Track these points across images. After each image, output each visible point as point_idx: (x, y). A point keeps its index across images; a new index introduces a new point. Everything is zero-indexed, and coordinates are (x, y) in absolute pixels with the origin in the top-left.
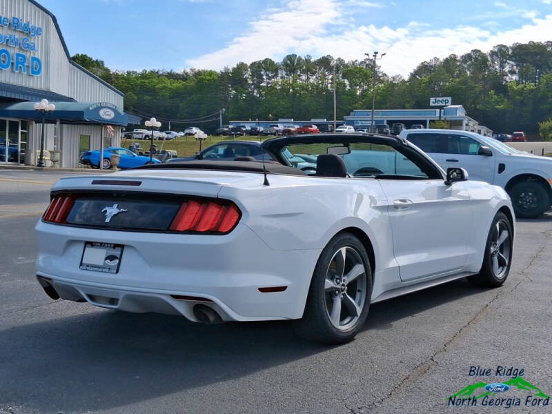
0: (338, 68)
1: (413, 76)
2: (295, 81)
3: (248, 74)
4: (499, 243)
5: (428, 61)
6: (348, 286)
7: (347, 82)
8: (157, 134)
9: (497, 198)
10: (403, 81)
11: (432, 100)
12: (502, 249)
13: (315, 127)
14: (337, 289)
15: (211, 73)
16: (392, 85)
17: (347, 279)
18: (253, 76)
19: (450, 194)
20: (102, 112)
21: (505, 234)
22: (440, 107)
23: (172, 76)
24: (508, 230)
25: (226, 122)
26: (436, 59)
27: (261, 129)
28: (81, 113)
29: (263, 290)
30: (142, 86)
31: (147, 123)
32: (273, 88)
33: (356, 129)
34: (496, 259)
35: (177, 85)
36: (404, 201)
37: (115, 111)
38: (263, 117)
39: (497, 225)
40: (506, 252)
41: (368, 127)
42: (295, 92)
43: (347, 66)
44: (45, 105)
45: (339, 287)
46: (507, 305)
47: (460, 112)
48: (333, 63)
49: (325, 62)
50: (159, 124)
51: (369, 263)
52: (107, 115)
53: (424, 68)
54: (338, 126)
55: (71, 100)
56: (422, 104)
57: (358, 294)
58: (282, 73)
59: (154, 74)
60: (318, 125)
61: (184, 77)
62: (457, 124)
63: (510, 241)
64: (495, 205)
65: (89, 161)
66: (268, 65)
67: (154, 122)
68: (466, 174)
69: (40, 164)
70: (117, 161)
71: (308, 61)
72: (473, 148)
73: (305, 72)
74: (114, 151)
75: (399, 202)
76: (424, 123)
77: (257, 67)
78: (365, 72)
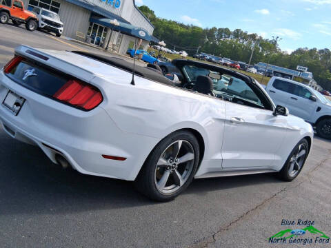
0: (259, 40)
1: (293, 53)
2: (236, 42)
3: (216, 33)
4: (298, 156)
5: (302, 48)
6: (179, 165)
7: (261, 48)
8: (163, 48)
9: (305, 130)
10: (288, 55)
11: (298, 67)
12: (298, 160)
13: (239, 65)
14: (169, 166)
15: (199, 28)
16: (282, 55)
17: (179, 161)
18: (218, 35)
19: (274, 121)
20: (140, 32)
21: (303, 152)
22: (301, 71)
23: (182, 25)
24: (306, 150)
25: (199, 53)
26: (307, 48)
27: (213, 59)
28: (130, 30)
29: (105, 156)
30: (168, 27)
31: (160, 43)
32: (226, 43)
33: (258, 71)
34: (292, 166)
35: (183, 30)
36: (239, 119)
37: (146, 33)
38: (217, 55)
39: (300, 146)
40: (301, 162)
41: (263, 71)
42: (235, 47)
43: (263, 40)
44: (115, 22)
45: (171, 165)
46: (288, 198)
47: (310, 76)
48: (257, 38)
49: (253, 36)
50: (165, 45)
51: (199, 154)
52: (142, 34)
53: (299, 51)
54: (250, 67)
55: (129, 23)
56: (293, 67)
57: (185, 172)
58: (232, 36)
59: (174, 22)
60: (240, 65)
61: (187, 27)
62: (306, 81)
63: (305, 156)
64: (302, 134)
65: (130, 53)
66: (226, 31)
67: (163, 43)
68: (287, 112)
69: (106, 49)
70: (141, 57)
71: (245, 34)
72: (308, 95)
73: (243, 39)
74: (142, 52)
75: (235, 119)
76: (291, 76)
77: (221, 31)
78: (271, 45)
